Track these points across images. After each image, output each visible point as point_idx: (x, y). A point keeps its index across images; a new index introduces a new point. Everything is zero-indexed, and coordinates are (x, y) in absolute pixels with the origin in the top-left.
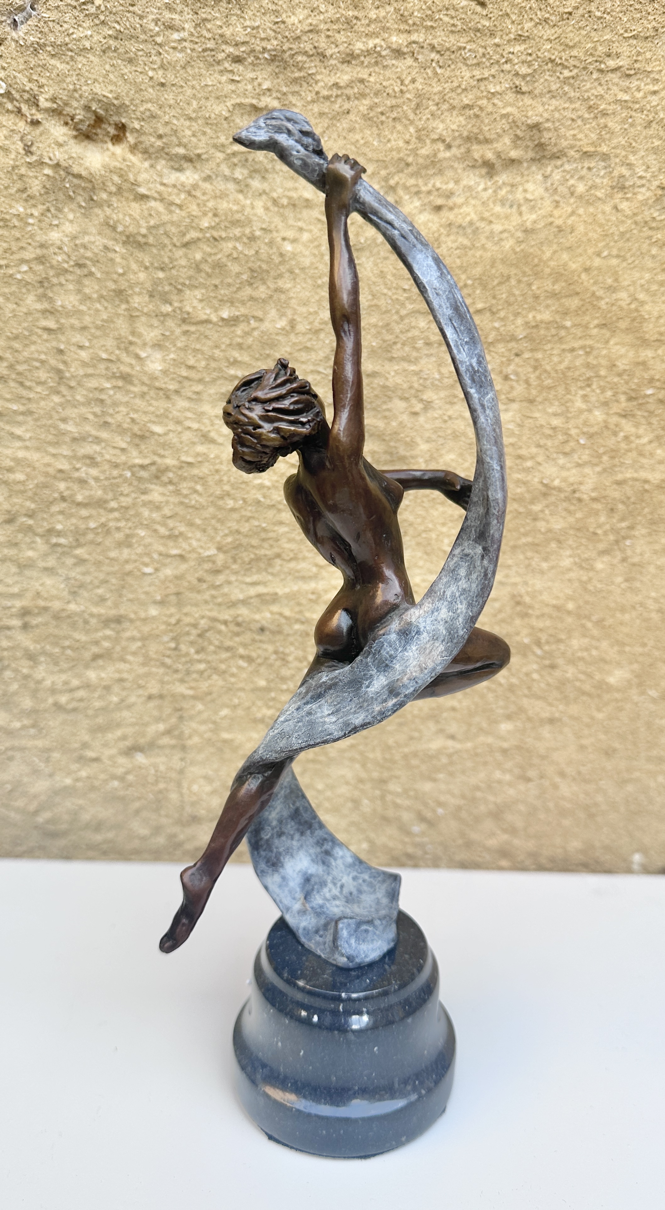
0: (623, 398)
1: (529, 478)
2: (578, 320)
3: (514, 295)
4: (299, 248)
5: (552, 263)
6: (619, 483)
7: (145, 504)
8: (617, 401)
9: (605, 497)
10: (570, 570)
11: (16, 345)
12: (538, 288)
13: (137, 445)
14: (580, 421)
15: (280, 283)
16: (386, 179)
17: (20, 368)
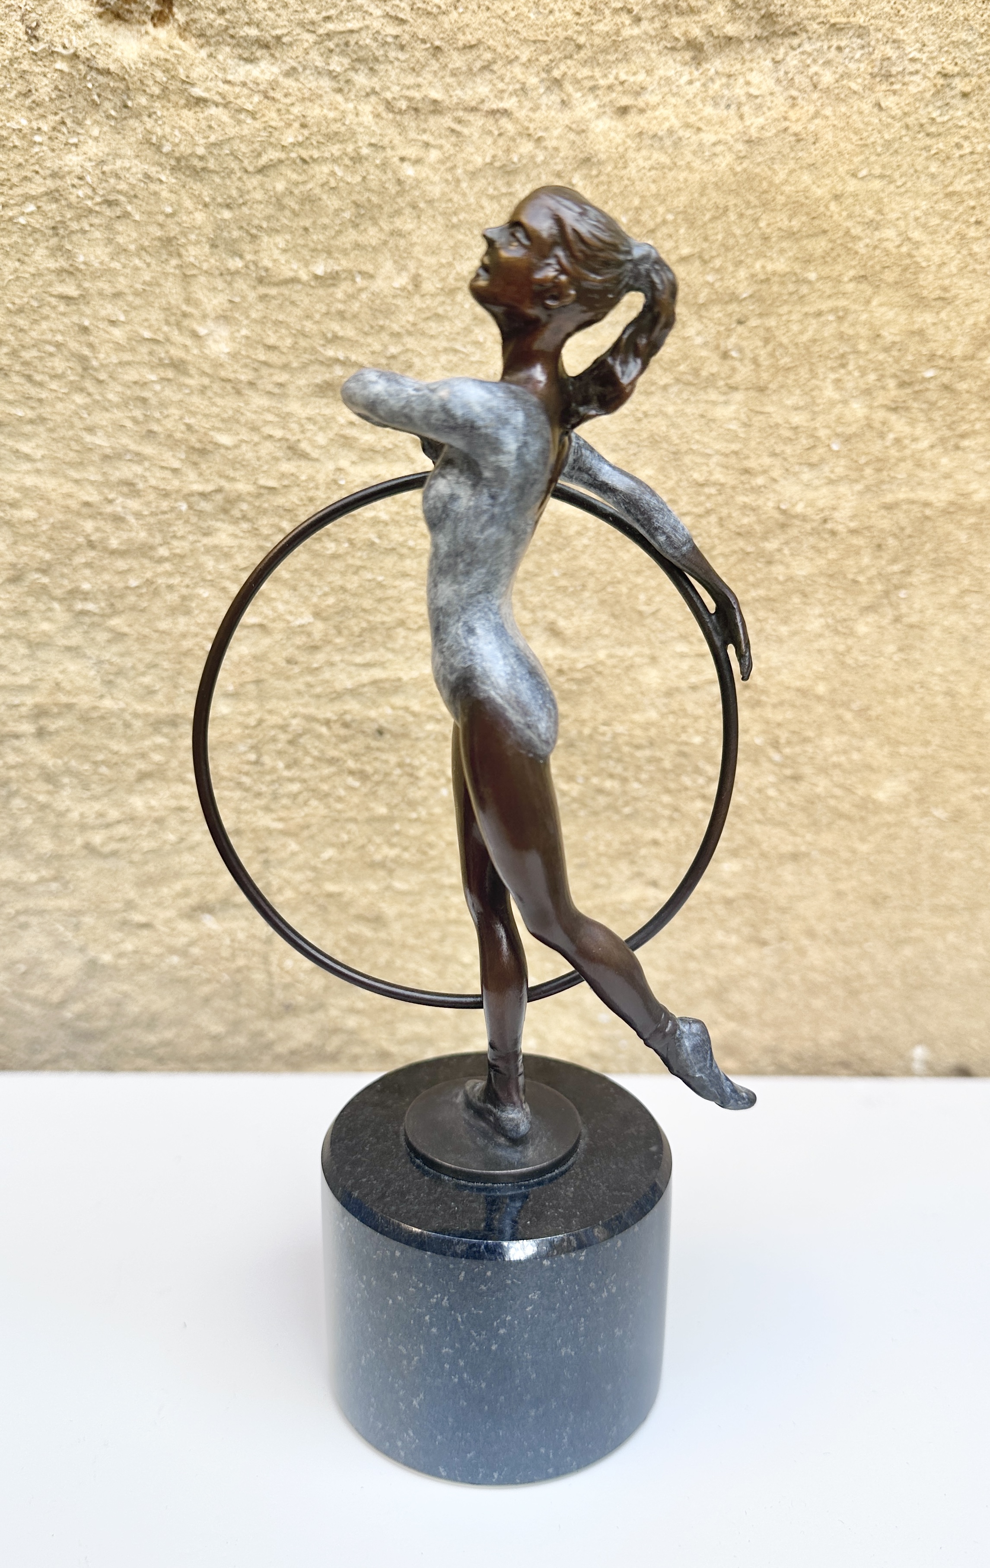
0: (892, 383)
1: (760, 502)
2: (826, 271)
3: (734, 236)
4: (424, 171)
5: (787, 189)
6: (889, 507)
7: (208, 550)
8: (884, 388)
9: (868, 528)
10: (821, 636)
11: (21, 322)
12: (769, 225)
13: (195, 464)
14: (832, 417)
15: (398, 223)
16: (548, 70)
17: (27, 355)
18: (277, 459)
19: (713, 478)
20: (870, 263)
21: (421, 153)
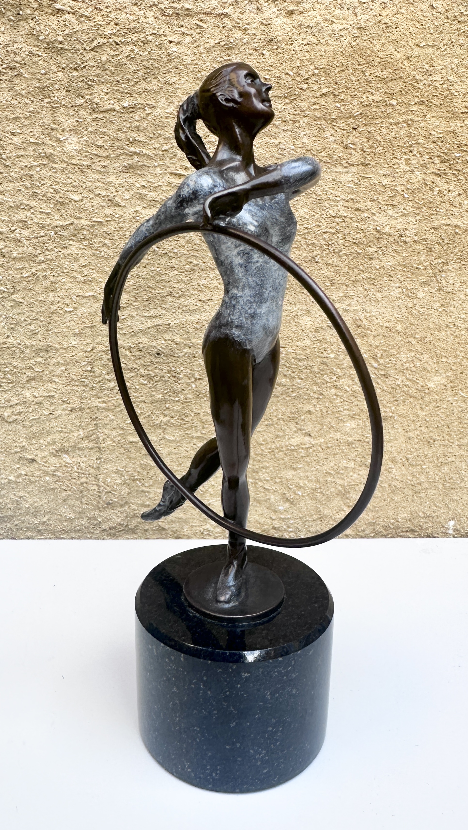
18: (103, 207)
19: (340, 213)
20: (426, 94)
21: (181, 39)
